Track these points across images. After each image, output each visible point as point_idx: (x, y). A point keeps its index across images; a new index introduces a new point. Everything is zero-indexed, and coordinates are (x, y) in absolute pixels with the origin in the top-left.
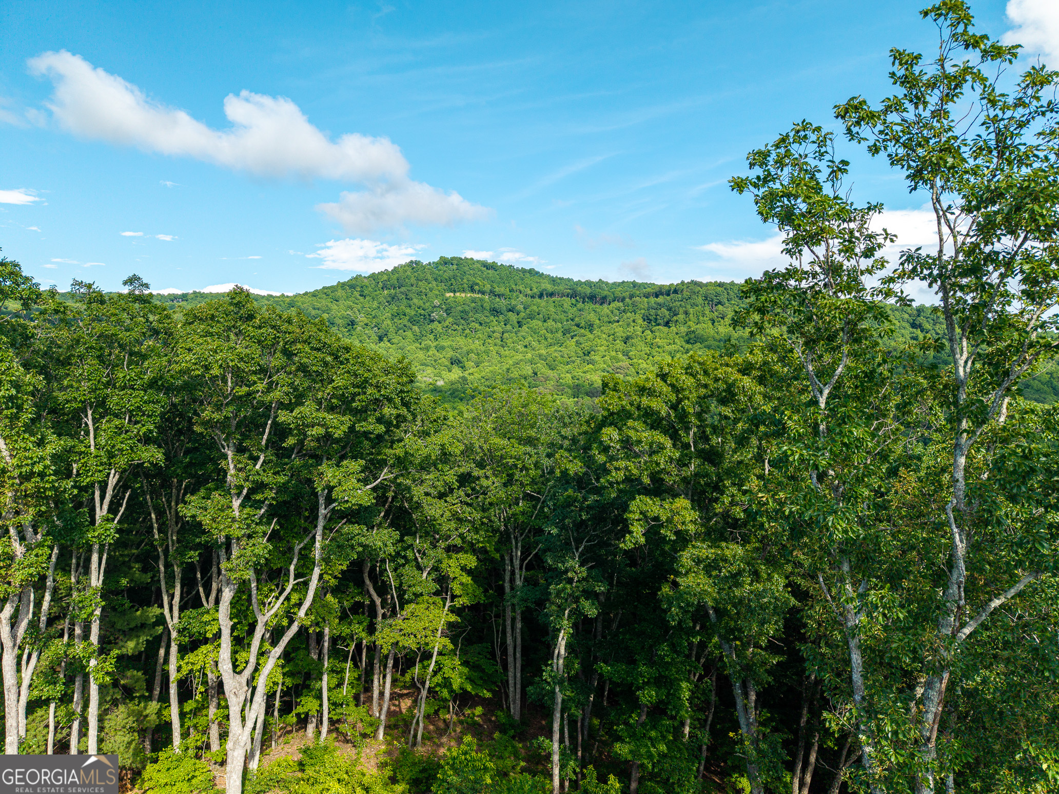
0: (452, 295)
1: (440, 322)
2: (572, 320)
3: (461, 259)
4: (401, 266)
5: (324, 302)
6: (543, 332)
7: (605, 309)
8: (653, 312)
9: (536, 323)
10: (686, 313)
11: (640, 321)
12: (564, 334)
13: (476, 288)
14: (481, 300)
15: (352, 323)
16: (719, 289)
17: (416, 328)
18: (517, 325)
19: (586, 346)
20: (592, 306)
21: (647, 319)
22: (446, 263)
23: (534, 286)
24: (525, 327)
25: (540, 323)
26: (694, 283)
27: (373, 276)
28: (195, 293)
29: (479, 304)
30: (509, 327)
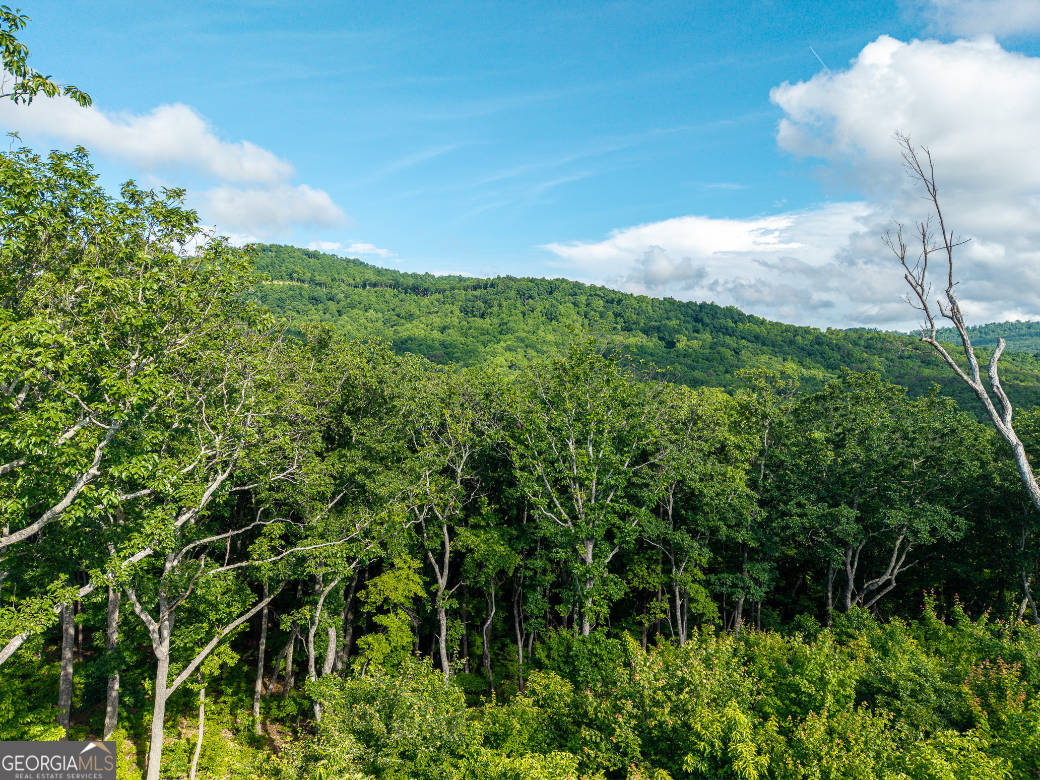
0: (269, 282)
2: (393, 310)
3: (280, 246)
6: (363, 321)
7: (426, 301)
8: (469, 304)
9: (357, 312)
10: (500, 306)
11: (457, 312)
12: (385, 324)
13: (295, 275)
14: (300, 288)
16: (531, 284)
18: (337, 314)
20: (414, 297)
21: (464, 310)
22: (264, 250)
23: (358, 276)
24: (345, 317)
25: (361, 313)
26: (509, 278)
29: (298, 292)
30: (328, 316)
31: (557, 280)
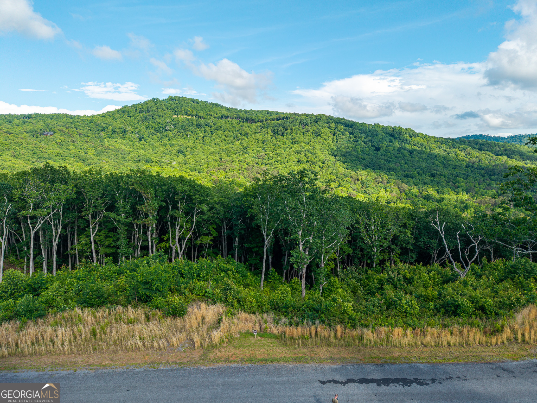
0: (176, 116)
1: (171, 131)
2: (238, 131)
3: (180, 97)
4: (149, 101)
5: (109, 120)
6: (224, 137)
7: (254, 126)
8: (276, 128)
9: (220, 132)
10: (291, 129)
11: (270, 133)
12: (234, 138)
13: (189, 113)
14: (192, 120)
16: (307, 117)
17: (158, 134)
18: (210, 133)
19: (245, 144)
20: (248, 124)
21: (273, 132)
22: (172, 100)
23: (218, 112)
24: (214, 134)
25: (222, 132)
26: (295, 114)
27: (133, 106)
28: (35, 114)
29: (191, 122)
30: (206, 134)
31: (320, 115)
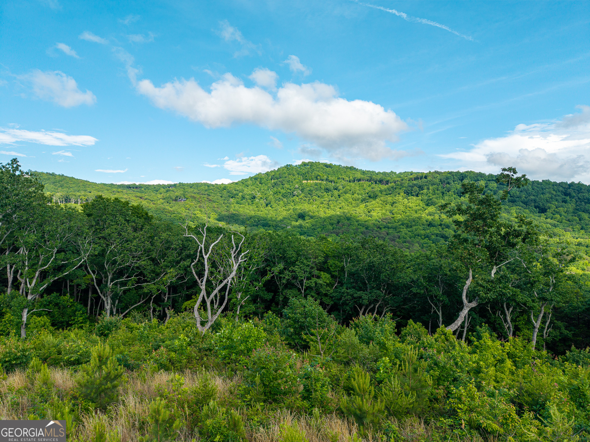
0: (306, 181)
1: (297, 196)
2: (367, 194)
3: (313, 163)
4: (282, 168)
5: (240, 188)
6: (351, 200)
7: (386, 188)
8: (410, 188)
9: (348, 196)
10: (428, 189)
11: (402, 194)
12: (361, 201)
13: (318, 177)
14: (320, 184)
15: (254, 197)
16: (449, 175)
17: (285, 200)
18: (338, 197)
19: (370, 207)
20: (380, 186)
21: (406, 192)
22: (305, 165)
23: (351, 175)
24: (341, 198)
25: (350, 196)
26: (436, 172)
27: (267, 174)
28: (180, 183)
29: (319, 186)
30: (333, 198)
31: (467, 172)
